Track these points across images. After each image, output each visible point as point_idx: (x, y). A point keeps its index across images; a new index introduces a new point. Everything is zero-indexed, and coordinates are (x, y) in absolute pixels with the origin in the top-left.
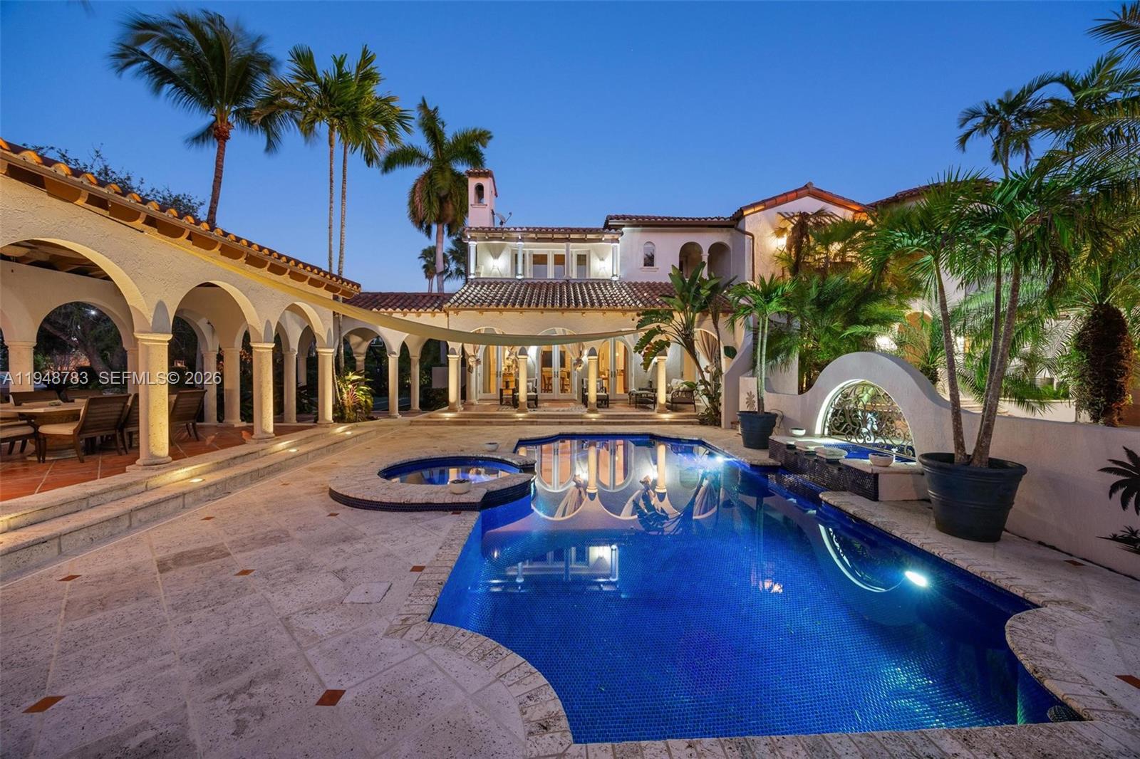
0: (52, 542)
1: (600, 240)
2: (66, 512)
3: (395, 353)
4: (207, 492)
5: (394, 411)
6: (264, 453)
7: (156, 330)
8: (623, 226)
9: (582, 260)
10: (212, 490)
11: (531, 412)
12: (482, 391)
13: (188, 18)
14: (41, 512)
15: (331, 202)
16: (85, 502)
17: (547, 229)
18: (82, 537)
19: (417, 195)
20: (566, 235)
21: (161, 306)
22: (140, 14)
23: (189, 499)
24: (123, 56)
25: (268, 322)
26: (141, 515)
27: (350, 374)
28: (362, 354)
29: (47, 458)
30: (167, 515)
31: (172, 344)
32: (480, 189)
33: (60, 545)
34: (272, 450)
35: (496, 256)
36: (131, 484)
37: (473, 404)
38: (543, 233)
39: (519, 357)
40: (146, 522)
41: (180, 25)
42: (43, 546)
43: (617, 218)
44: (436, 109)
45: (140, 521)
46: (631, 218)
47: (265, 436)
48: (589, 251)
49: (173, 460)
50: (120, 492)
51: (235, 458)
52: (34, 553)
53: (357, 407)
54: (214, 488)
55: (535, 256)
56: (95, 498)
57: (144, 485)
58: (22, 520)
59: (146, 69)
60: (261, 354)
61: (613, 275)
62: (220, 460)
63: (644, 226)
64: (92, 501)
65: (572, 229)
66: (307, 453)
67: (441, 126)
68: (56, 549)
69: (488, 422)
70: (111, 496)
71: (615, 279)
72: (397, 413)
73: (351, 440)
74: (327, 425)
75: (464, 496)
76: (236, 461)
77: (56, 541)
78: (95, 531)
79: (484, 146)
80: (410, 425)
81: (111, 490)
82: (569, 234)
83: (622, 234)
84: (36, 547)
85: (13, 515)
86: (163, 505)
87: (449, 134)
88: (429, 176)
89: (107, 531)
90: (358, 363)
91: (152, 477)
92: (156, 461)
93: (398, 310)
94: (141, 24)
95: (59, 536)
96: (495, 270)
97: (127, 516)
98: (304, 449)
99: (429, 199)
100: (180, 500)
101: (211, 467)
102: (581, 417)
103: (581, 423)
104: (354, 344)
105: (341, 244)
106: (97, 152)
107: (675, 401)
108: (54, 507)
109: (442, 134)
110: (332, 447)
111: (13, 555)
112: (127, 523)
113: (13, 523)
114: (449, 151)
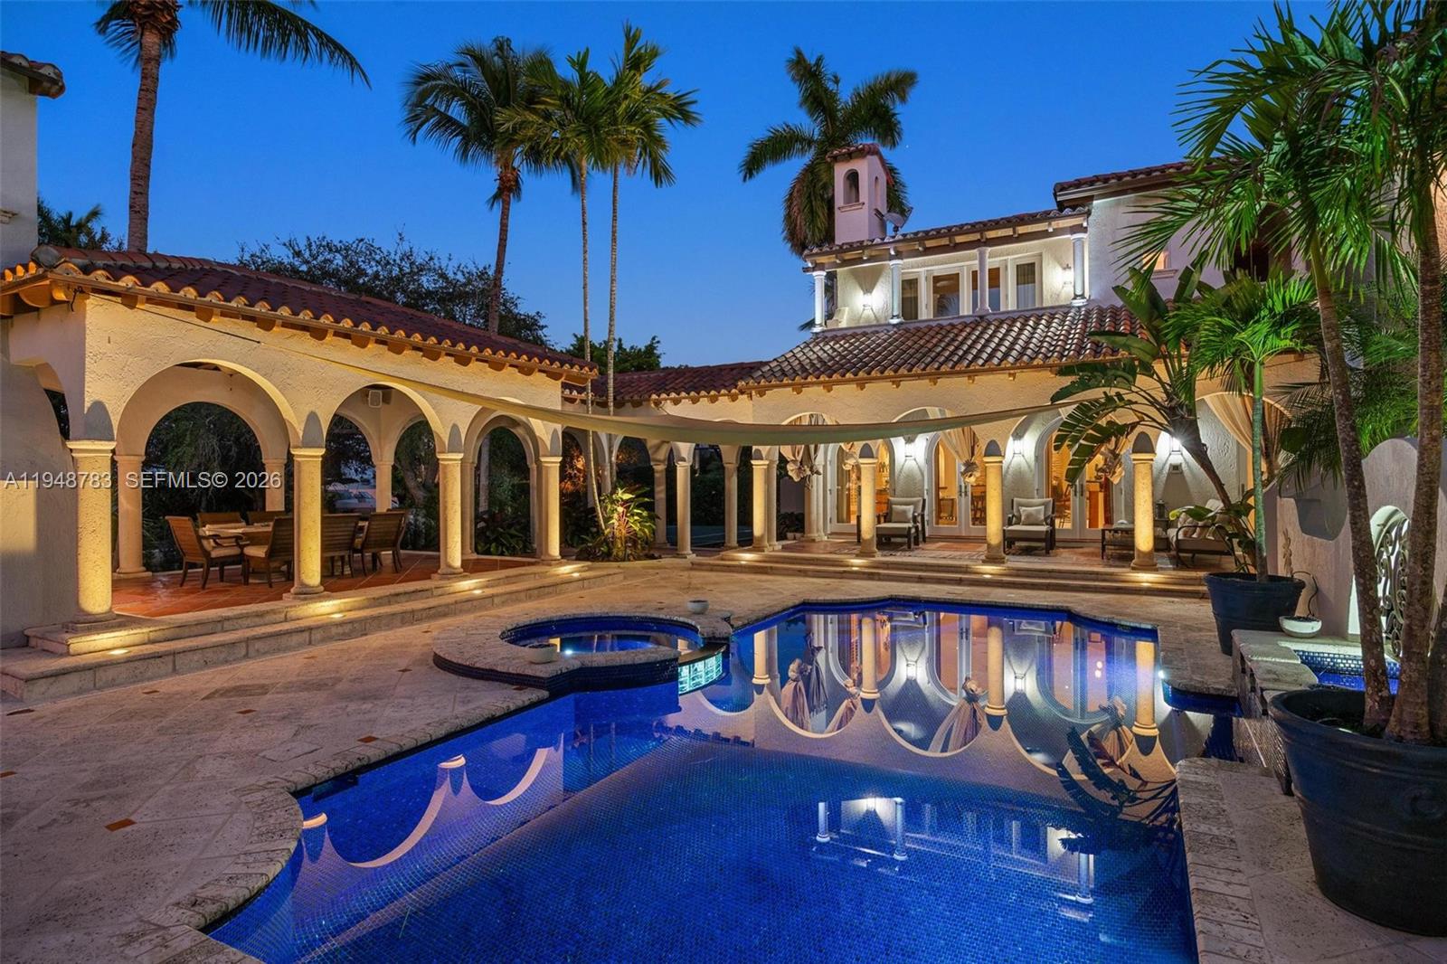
0: (167, 658)
1: (1045, 234)
2: (202, 632)
3: (683, 460)
4: (340, 630)
5: (684, 549)
6: (440, 591)
7: (306, 445)
8: (1091, 198)
9: (1028, 273)
10: (347, 628)
11: (880, 557)
12: (835, 519)
13: (474, 51)
14: (177, 630)
15: (585, 252)
16: (219, 625)
17: (938, 231)
18: (196, 658)
19: (795, 203)
20: (979, 234)
21: (313, 418)
22: (421, 65)
23: (317, 635)
24: (416, 117)
25: (455, 427)
26: (258, 645)
27: (620, 491)
28: (662, 462)
29: (251, 581)
30: (288, 649)
31: (326, 460)
32: (853, 178)
33: (174, 662)
34: (452, 590)
35: (868, 289)
36: (268, 612)
37: (813, 541)
38: (933, 238)
39: (861, 461)
40: (265, 653)
41: (468, 63)
42: (158, 660)
43: (1078, 184)
44: (820, 59)
45: (258, 651)
46: (1106, 179)
47: (449, 570)
48: (1041, 255)
49: (325, 590)
50: (257, 620)
51: (397, 595)
52: (150, 666)
53: (633, 539)
54: (350, 626)
55: (937, 279)
56: (231, 622)
57: (283, 615)
58: (159, 635)
59: (437, 125)
60: (445, 466)
61: (1076, 297)
62: (376, 596)
63: (1135, 190)
64: (227, 625)
65: (984, 224)
66: (492, 596)
67: (831, 86)
68: (170, 666)
69: (800, 571)
70: (248, 622)
71: (1078, 302)
72: (688, 550)
73: (575, 584)
74: (550, 562)
75: (539, 667)
76: (398, 599)
77: (171, 657)
78: (210, 654)
79: (903, 99)
80: (691, 569)
81: (247, 616)
82: (981, 232)
83: (1089, 213)
84: (152, 661)
85: (151, 629)
86: (285, 637)
87: (845, 95)
88: (810, 170)
89: (222, 656)
90: (657, 475)
91: (291, 607)
92: (304, 590)
93: (723, 391)
94: (421, 78)
95: (174, 654)
96: (868, 312)
97: (244, 645)
98: (489, 591)
99: (812, 206)
100: (306, 635)
101: (366, 603)
102: (966, 570)
103: (960, 582)
104: (651, 448)
105: (611, 307)
106: (400, 235)
107: (1183, 547)
108: (190, 626)
109: (832, 97)
110: (536, 592)
111: (132, 664)
112: (244, 652)
113: (152, 636)
114: (846, 122)
